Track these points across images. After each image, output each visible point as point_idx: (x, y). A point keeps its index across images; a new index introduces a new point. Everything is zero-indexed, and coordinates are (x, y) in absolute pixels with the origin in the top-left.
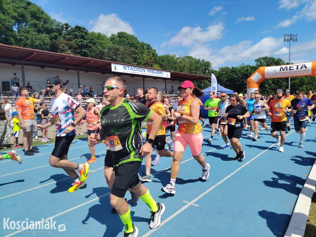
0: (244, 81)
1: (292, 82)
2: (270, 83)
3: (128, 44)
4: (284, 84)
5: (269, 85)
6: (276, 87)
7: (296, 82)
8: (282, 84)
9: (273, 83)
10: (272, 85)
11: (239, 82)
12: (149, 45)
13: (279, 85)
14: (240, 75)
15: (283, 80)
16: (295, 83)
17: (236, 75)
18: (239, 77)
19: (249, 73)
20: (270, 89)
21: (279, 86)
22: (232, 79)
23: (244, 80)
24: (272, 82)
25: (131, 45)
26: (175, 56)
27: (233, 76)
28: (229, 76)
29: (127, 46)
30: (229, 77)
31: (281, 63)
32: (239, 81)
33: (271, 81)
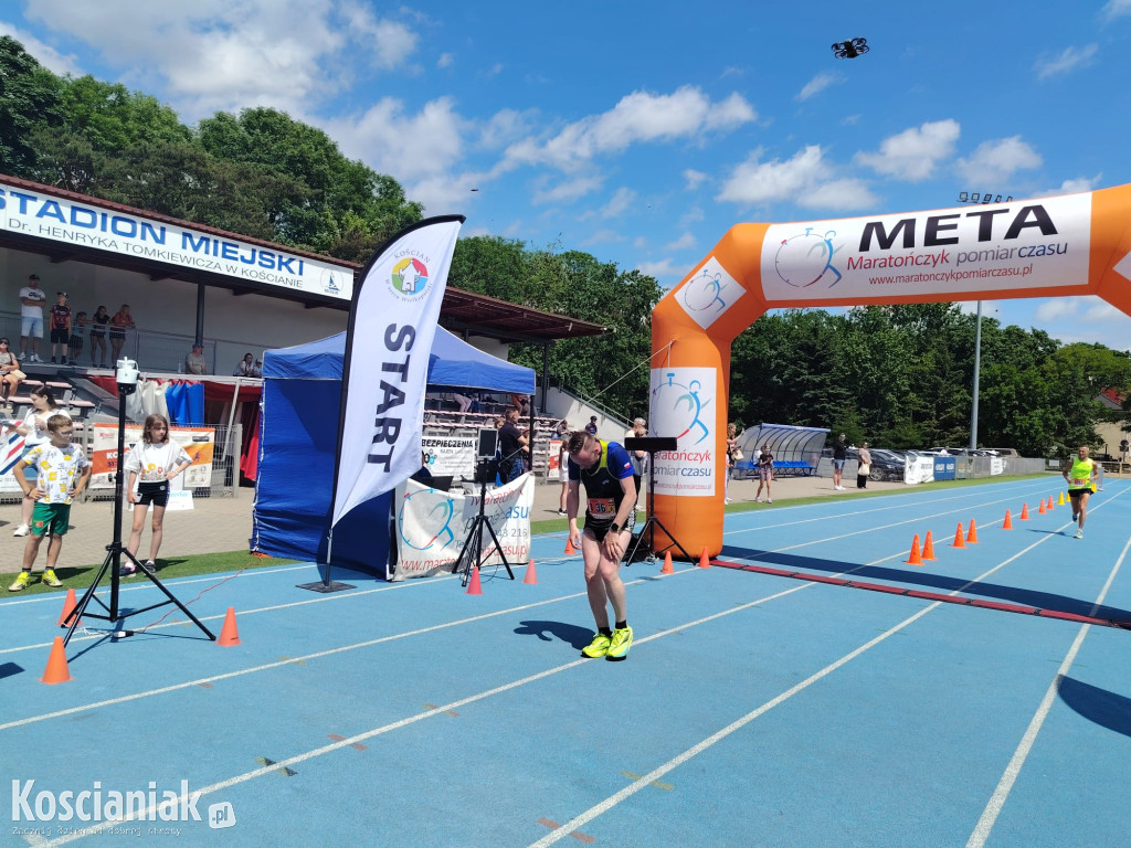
0: (802, 374)
1: (990, 390)
2: (903, 388)
3: (278, 158)
4: (958, 397)
5: (898, 398)
6: (925, 407)
7: (1005, 394)
8: (949, 395)
9: (916, 388)
10: (912, 395)
11: (780, 377)
12: (392, 182)
13: (937, 398)
14: (786, 348)
15: (953, 382)
16: (999, 396)
17: (771, 348)
18: (781, 355)
19: (823, 341)
20: (903, 412)
21: (938, 405)
22: (756, 363)
23: (801, 367)
24: (911, 386)
25: (292, 161)
26: (520, 245)
27: (759, 352)
28: (743, 348)
29: (272, 167)
30: (742, 353)
31: (949, 312)
32: (779, 370)
33: (906, 383)
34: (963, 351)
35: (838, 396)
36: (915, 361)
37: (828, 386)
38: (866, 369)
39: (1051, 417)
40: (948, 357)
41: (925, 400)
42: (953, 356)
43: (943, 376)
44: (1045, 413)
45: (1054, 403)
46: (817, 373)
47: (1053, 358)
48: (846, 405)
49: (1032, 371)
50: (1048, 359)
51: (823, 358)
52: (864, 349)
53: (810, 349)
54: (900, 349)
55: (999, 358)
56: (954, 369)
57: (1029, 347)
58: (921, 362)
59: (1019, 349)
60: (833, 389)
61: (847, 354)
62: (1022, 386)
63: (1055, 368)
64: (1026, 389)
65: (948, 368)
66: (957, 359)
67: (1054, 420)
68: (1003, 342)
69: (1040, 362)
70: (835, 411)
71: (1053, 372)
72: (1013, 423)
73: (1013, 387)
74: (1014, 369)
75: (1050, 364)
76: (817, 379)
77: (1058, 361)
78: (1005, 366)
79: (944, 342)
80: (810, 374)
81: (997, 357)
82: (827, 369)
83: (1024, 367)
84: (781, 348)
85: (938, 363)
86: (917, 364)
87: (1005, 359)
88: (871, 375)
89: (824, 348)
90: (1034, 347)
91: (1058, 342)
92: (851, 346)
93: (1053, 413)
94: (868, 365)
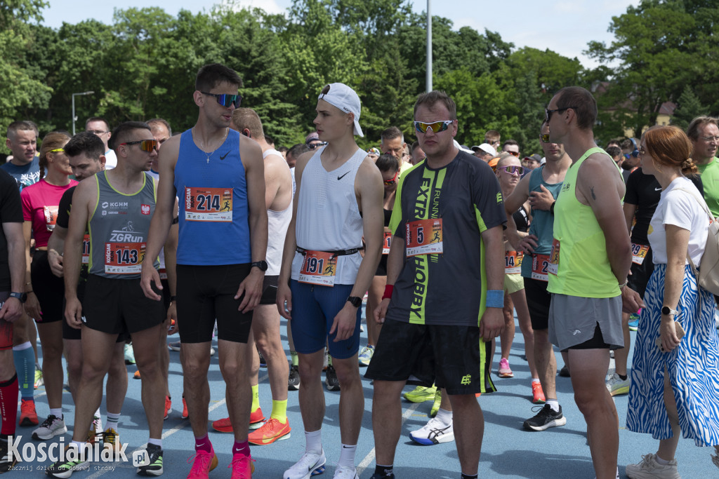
34: (415, 56)
35: (281, 113)
36: (365, 68)
37: (269, 101)
38: (311, 80)
39: (508, 129)
40: (400, 64)
41: (379, 115)
42: (406, 62)
43: (396, 85)
44: (502, 125)
45: (510, 113)
46: (255, 85)
47: (507, 63)
48: (291, 125)
49: (487, 79)
50: (502, 65)
51: (261, 66)
52: (308, 55)
53: (244, 55)
54: (348, 55)
55: (454, 65)
56: (407, 77)
57: (483, 50)
58: (373, 70)
59: (472, 52)
60: (275, 104)
61: (289, 62)
62: (478, 96)
63: (510, 75)
64: (482, 98)
65: (401, 76)
66: (410, 66)
67: (511, 132)
68: (457, 44)
69: (494, 68)
70: (278, 132)
71: (507, 79)
72: (471, 139)
73: (468, 97)
74: (468, 75)
75: (504, 70)
76: (256, 93)
77: (513, 66)
78: (460, 73)
79: (396, 46)
80: (246, 86)
81: (451, 62)
82: (266, 80)
83: (479, 75)
84: (210, 55)
85: (390, 70)
86: (368, 72)
87: (459, 65)
88: (319, 86)
89: (261, 54)
90: (489, 51)
91: (512, 45)
92: (294, 52)
93: (509, 125)
94: (312, 74)
